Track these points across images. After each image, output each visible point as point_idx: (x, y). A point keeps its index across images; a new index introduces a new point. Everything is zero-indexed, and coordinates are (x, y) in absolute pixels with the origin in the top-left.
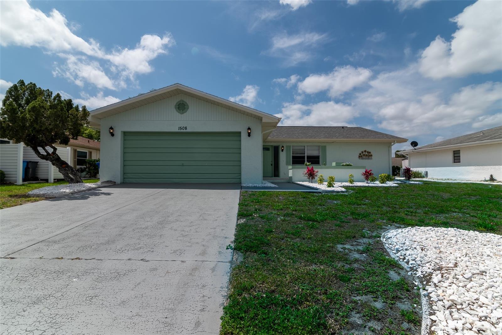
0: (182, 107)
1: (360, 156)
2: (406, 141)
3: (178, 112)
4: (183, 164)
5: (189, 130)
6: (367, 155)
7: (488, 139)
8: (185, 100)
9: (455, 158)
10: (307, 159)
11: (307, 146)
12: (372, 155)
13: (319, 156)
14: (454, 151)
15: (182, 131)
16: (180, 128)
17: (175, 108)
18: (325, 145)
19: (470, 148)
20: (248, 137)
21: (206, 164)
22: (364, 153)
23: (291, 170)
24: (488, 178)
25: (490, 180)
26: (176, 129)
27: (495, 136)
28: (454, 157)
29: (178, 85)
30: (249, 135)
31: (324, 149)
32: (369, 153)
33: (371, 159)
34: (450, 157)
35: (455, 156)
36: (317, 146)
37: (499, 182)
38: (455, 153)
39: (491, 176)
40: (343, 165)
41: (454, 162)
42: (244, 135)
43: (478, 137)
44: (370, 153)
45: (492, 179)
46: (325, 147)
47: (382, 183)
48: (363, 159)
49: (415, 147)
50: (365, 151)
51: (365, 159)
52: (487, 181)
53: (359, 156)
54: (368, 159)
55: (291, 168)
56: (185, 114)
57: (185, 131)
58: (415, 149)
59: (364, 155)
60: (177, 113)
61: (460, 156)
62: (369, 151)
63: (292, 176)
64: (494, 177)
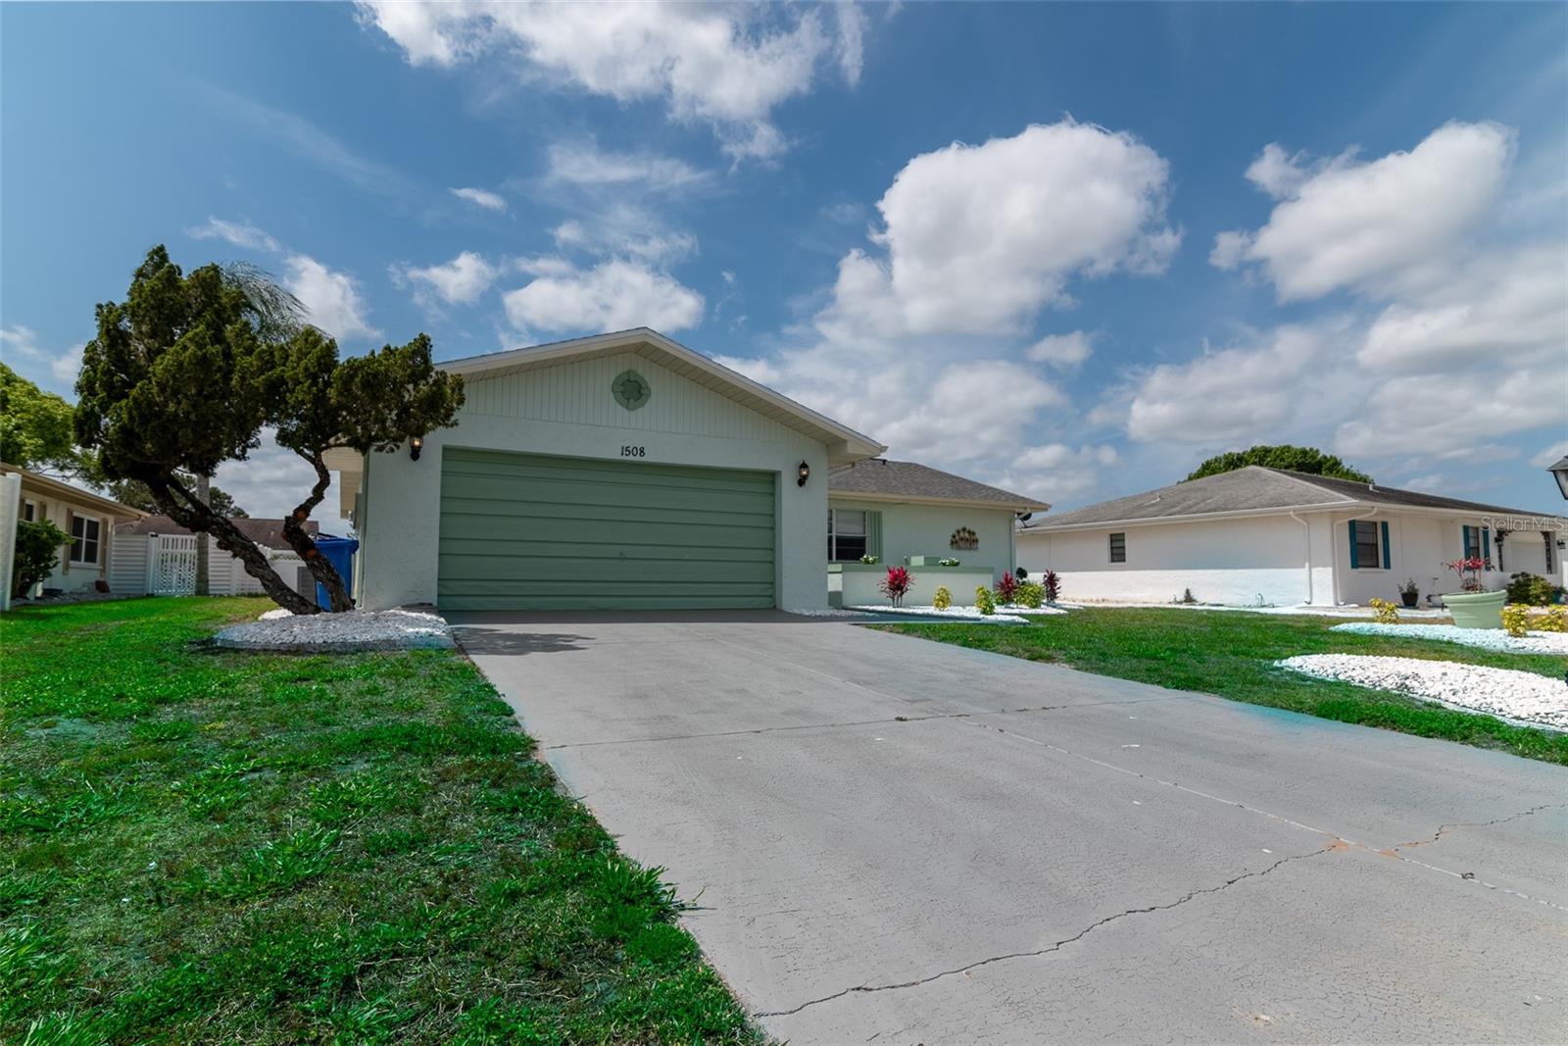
0: (632, 391)
1: (955, 542)
2: (1046, 510)
3: (621, 404)
4: (621, 554)
5: (649, 457)
6: (967, 540)
7: (1179, 513)
8: (640, 372)
9: (1115, 551)
10: (837, 545)
11: (837, 510)
12: (977, 541)
13: (864, 538)
14: (1111, 535)
15: (631, 458)
16: (626, 450)
17: (613, 392)
18: (879, 510)
19: (1147, 529)
20: (798, 486)
21: (687, 557)
22: (962, 534)
23: (840, 575)
24: (1181, 597)
25: (1185, 601)
26: (614, 453)
27: (1190, 507)
28: (1112, 548)
29: (648, 332)
30: (801, 482)
31: (877, 517)
32: (972, 533)
33: (976, 549)
34: (1104, 548)
35: (1115, 545)
36: (859, 512)
37: (1203, 604)
38: (1114, 538)
39: (1188, 591)
40: (944, 564)
41: (1113, 561)
42: (787, 482)
43: (1154, 504)
44: (974, 534)
45: (1189, 599)
46: (879, 513)
47: (1034, 607)
48: (959, 548)
49: (1026, 522)
50: (964, 530)
51: (965, 549)
52: (1180, 603)
53: (952, 543)
54: (970, 549)
55: (840, 570)
56: (640, 410)
57: (638, 458)
58: (1026, 527)
59: (962, 539)
60: (619, 407)
61: (1124, 547)
62: (972, 530)
63: (840, 589)
64: (1194, 594)
